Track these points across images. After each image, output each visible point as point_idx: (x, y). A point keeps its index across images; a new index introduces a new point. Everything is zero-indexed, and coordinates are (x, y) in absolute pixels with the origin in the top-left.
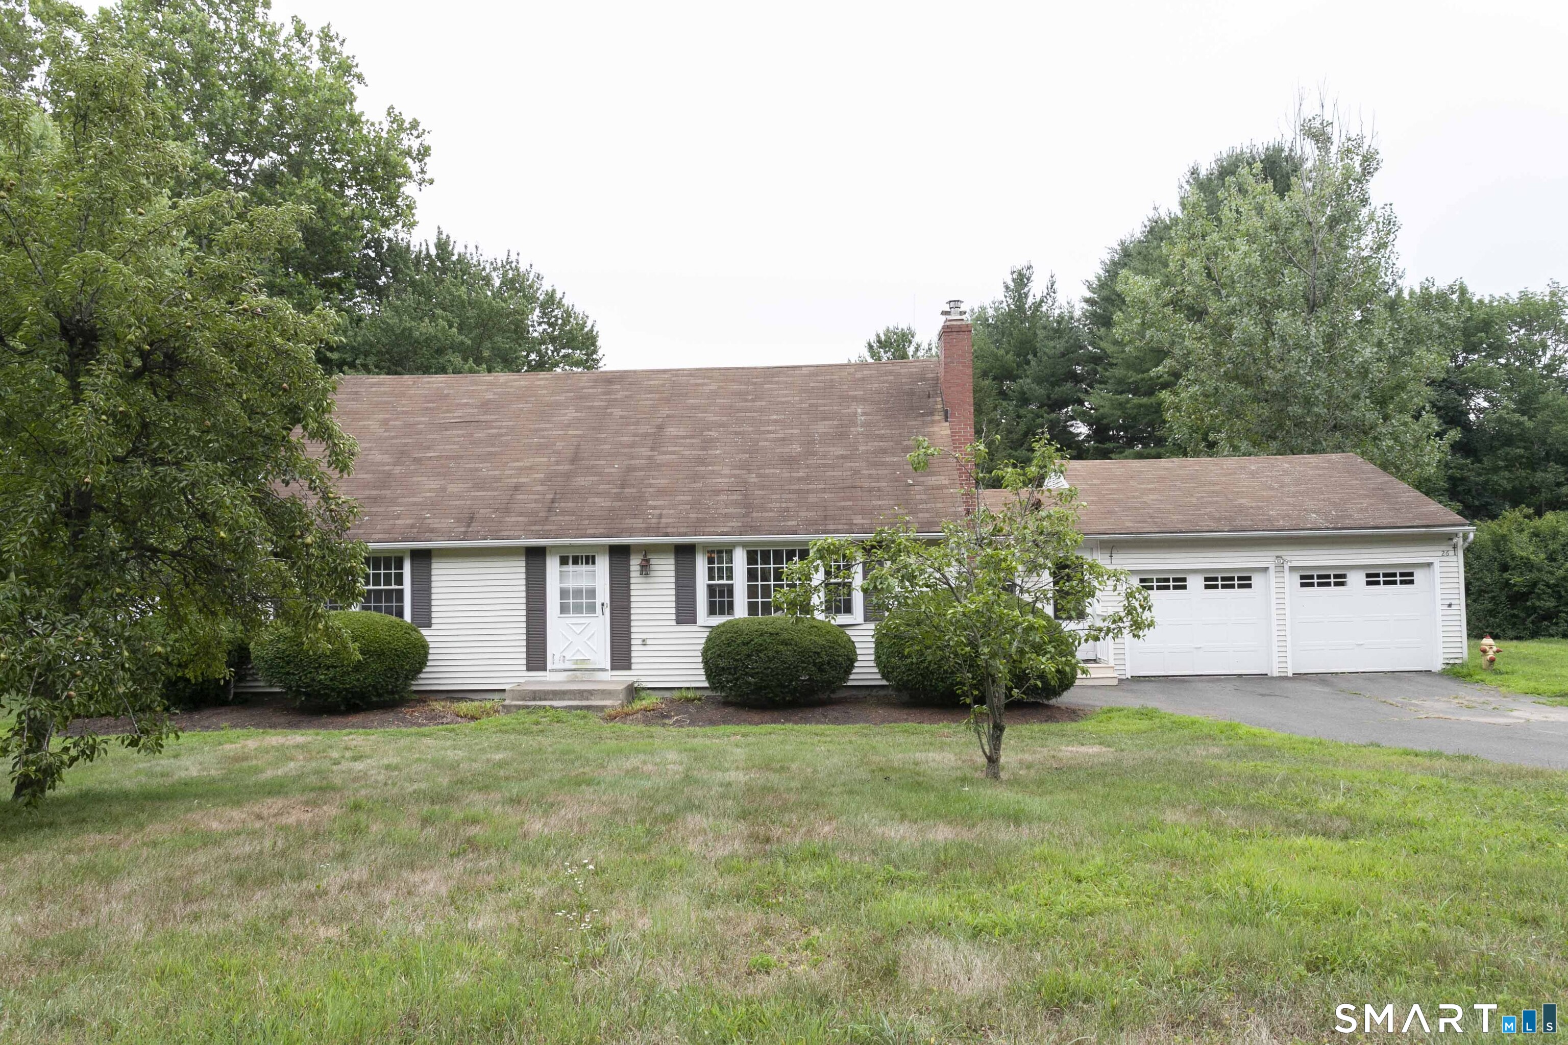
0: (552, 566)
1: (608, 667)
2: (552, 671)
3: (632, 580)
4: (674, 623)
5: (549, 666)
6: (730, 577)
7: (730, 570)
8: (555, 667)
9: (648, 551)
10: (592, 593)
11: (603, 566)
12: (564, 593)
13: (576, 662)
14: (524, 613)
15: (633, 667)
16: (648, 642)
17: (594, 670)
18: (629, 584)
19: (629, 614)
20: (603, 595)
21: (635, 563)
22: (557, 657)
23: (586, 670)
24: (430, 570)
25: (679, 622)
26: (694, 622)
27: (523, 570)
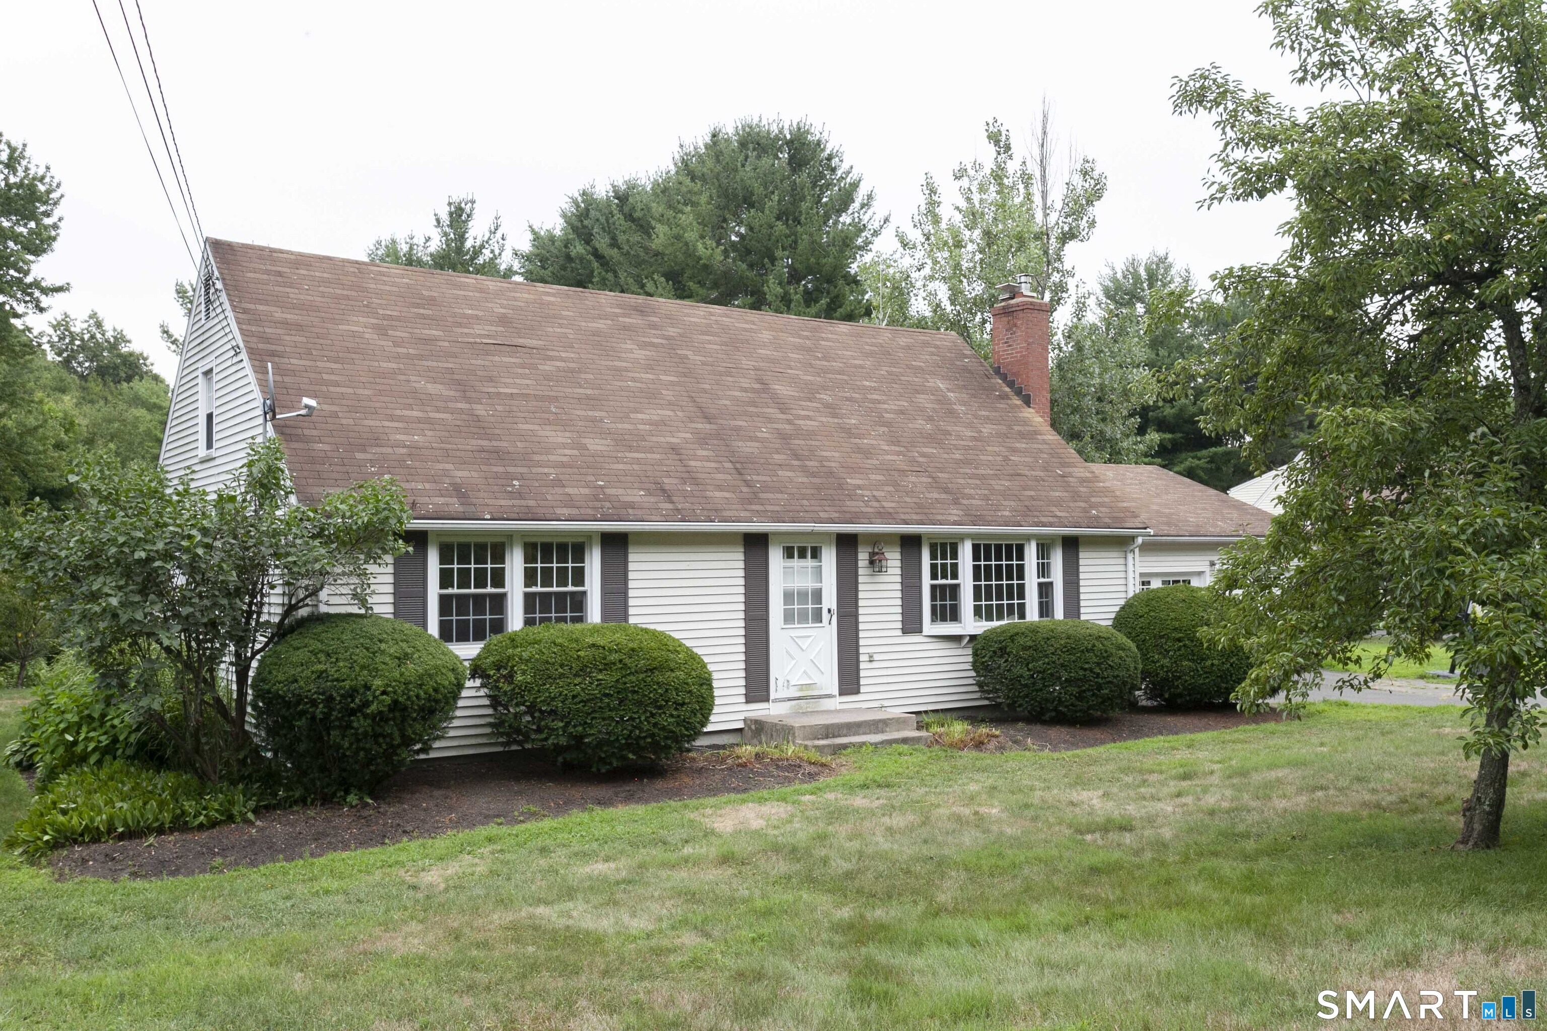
0: (776, 558)
1: (836, 692)
2: (775, 701)
3: (861, 579)
4: (899, 633)
5: (772, 697)
6: (955, 576)
7: (955, 567)
8: (780, 695)
9: (877, 541)
10: (818, 595)
11: (829, 558)
12: (788, 597)
13: (802, 687)
14: (742, 624)
15: (862, 689)
16: (876, 657)
17: (820, 697)
18: (856, 583)
19: (857, 623)
20: (830, 600)
21: (863, 557)
22: (780, 683)
23: (813, 697)
24: (626, 563)
25: (905, 631)
26: (920, 631)
27: (741, 565)
